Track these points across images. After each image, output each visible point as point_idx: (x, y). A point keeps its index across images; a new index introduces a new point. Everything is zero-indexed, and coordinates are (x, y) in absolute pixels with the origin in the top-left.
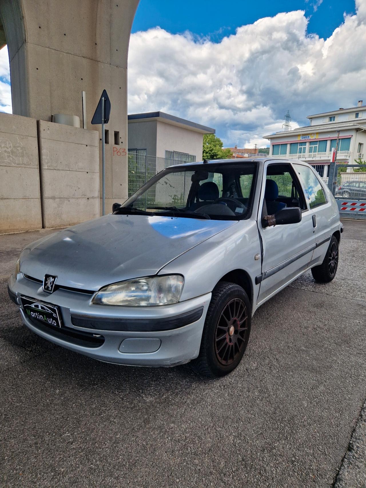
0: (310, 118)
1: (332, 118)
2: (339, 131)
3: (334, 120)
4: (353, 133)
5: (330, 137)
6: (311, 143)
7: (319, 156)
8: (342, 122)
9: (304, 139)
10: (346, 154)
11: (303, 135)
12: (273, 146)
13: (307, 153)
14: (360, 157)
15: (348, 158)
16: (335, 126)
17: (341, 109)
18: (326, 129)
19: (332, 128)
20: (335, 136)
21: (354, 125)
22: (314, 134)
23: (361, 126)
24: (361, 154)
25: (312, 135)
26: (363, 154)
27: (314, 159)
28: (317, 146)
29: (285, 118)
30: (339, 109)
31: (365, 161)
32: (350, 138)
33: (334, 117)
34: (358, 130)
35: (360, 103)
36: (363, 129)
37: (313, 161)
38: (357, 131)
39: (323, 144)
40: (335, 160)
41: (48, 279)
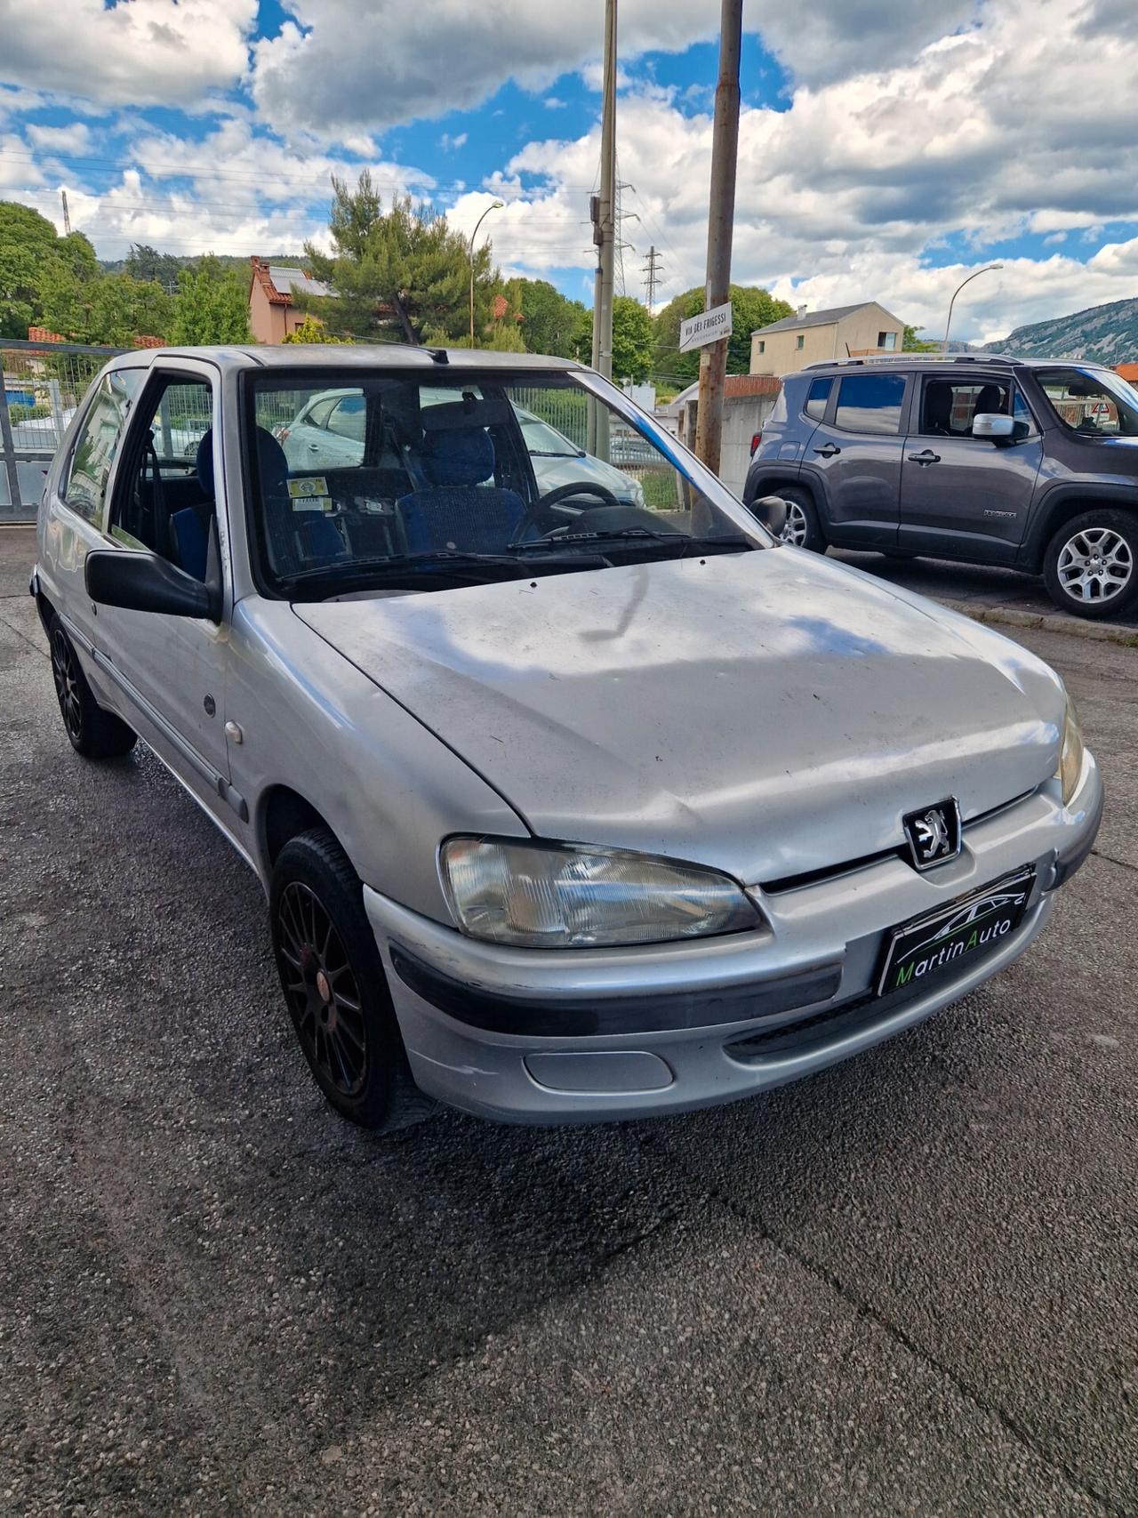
41: (919, 825)
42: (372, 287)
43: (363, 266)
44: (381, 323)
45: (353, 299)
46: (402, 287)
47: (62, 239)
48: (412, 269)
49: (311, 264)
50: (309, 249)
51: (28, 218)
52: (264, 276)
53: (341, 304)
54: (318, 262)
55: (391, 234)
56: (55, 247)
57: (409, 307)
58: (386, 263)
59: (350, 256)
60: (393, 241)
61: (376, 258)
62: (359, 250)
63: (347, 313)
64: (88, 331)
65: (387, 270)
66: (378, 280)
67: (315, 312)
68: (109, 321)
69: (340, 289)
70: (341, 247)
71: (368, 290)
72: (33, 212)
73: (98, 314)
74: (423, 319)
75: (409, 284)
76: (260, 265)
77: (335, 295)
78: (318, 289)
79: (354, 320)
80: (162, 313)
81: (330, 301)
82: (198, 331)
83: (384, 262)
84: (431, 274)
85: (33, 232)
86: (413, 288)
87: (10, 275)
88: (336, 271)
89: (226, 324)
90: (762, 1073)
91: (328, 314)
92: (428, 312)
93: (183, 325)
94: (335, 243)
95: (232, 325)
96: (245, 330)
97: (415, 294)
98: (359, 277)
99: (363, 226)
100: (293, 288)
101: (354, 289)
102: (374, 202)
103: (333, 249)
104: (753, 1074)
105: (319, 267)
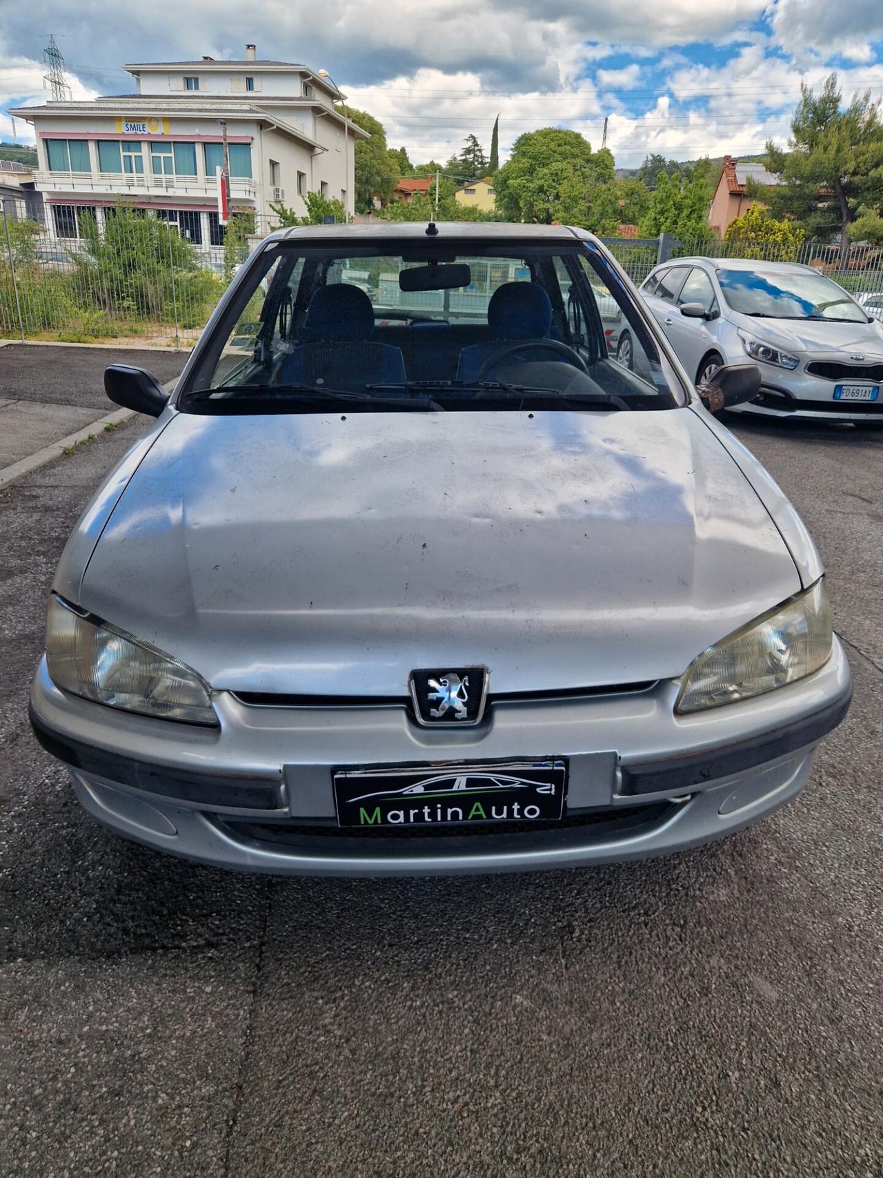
0: (134, 73)
1: (191, 80)
2: (224, 122)
3: (197, 88)
4: (253, 132)
5: (201, 134)
6: (152, 144)
7: (183, 185)
8: (218, 98)
9: (132, 132)
10: (247, 187)
11: (128, 119)
12: (46, 141)
13: (148, 175)
14: (278, 196)
15: (252, 197)
16: (208, 107)
17: (206, 58)
18: (185, 110)
19: (200, 110)
20: (214, 133)
21: (251, 111)
22: (157, 119)
23: (269, 116)
24: (277, 190)
25: (154, 123)
26: (282, 191)
27: (170, 193)
28: (172, 155)
29: (48, 59)
30: (202, 59)
31: (291, 209)
32: (249, 144)
33: (196, 79)
34: (263, 125)
35: (251, 51)
36: (273, 125)
37: (170, 197)
38: (261, 129)
39: (185, 152)
40: (229, 200)
41: (432, 683)
42: (817, 174)
43: (813, 157)
44: (820, 205)
45: (799, 186)
46: (845, 173)
47: (593, 155)
48: (857, 157)
49: (769, 160)
50: (770, 148)
51: (574, 141)
52: (730, 172)
53: (787, 192)
54: (775, 156)
55: (844, 127)
56: (588, 161)
57: (851, 190)
58: (833, 153)
59: (804, 148)
60: (844, 133)
61: (825, 149)
62: (813, 143)
63: (791, 199)
64: (587, 223)
65: (834, 159)
66: (823, 168)
67: (763, 200)
68: (603, 215)
69: (788, 178)
70: (798, 142)
71: (814, 178)
72: (578, 136)
73: (596, 210)
74: (860, 200)
75: (851, 171)
76: (730, 163)
77: (784, 183)
78: (772, 180)
79: (796, 204)
80: (642, 206)
81: (778, 189)
82: (662, 220)
83: (832, 152)
84: (875, 160)
85: (576, 151)
86: (855, 173)
87: (554, 184)
88: (787, 163)
89: (686, 212)
90: (254, 857)
91: (774, 200)
92: (866, 193)
93: (653, 215)
94: (794, 139)
95: (691, 213)
96: (700, 217)
97: (857, 179)
98: (806, 168)
99: (821, 122)
100: (749, 180)
101: (801, 177)
102: (835, 101)
103: (790, 144)
104: (244, 854)
105: (774, 161)
